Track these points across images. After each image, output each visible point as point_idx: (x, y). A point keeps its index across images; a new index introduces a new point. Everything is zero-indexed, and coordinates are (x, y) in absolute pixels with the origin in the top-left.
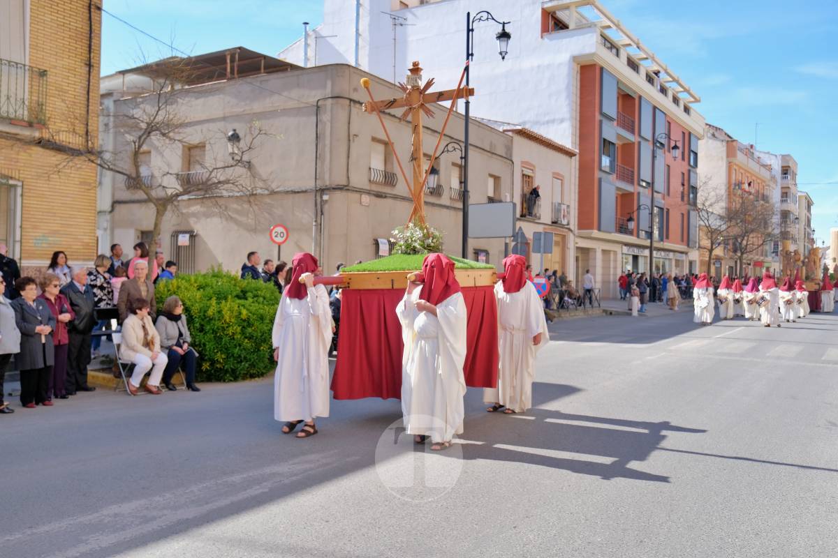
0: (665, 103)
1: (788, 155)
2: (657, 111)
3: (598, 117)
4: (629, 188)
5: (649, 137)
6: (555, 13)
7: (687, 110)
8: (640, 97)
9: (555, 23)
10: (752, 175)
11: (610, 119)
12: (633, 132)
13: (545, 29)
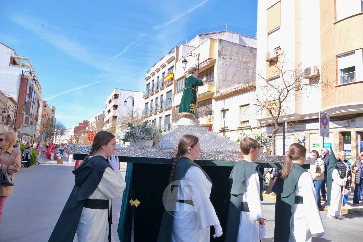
0: (37, 89)
1: (55, 106)
2: (35, 93)
3: (25, 94)
4: (27, 116)
5: (33, 100)
6: (14, 59)
7: (40, 92)
8: (33, 88)
9: (13, 62)
10: (48, 112)
11: (27, 95)
12: (30, 99)
13: (10, 63)
